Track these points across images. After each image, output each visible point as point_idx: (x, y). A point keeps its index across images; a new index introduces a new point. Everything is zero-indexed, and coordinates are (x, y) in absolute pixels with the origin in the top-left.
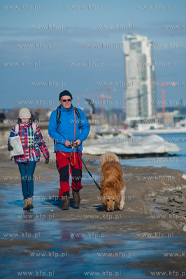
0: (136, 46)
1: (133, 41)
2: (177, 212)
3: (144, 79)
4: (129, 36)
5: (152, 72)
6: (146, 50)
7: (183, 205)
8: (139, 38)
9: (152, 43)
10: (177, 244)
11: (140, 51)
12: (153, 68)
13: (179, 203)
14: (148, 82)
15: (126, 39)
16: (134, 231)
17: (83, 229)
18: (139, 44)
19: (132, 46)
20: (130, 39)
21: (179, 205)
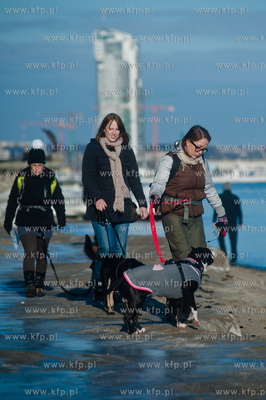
0: (115, 48)
1: (110, 41)
2: (209, 307)
3: (126, 99)
4: (103, 33)
5: (138, 88)
6: (130, 55)
7: (214, 296)
8: (119, 36)
9: (138, 44)
10: (233, 356)
11: (119, 57)
12: (141, 83)
13: (207, 292)
14: (132, 105)
15: (99, 37)
16: (161, 336)
17: (81, 332)
18: (119, 45)
19: (108, 48)
20: (105, 38)
21: (208, 295)
